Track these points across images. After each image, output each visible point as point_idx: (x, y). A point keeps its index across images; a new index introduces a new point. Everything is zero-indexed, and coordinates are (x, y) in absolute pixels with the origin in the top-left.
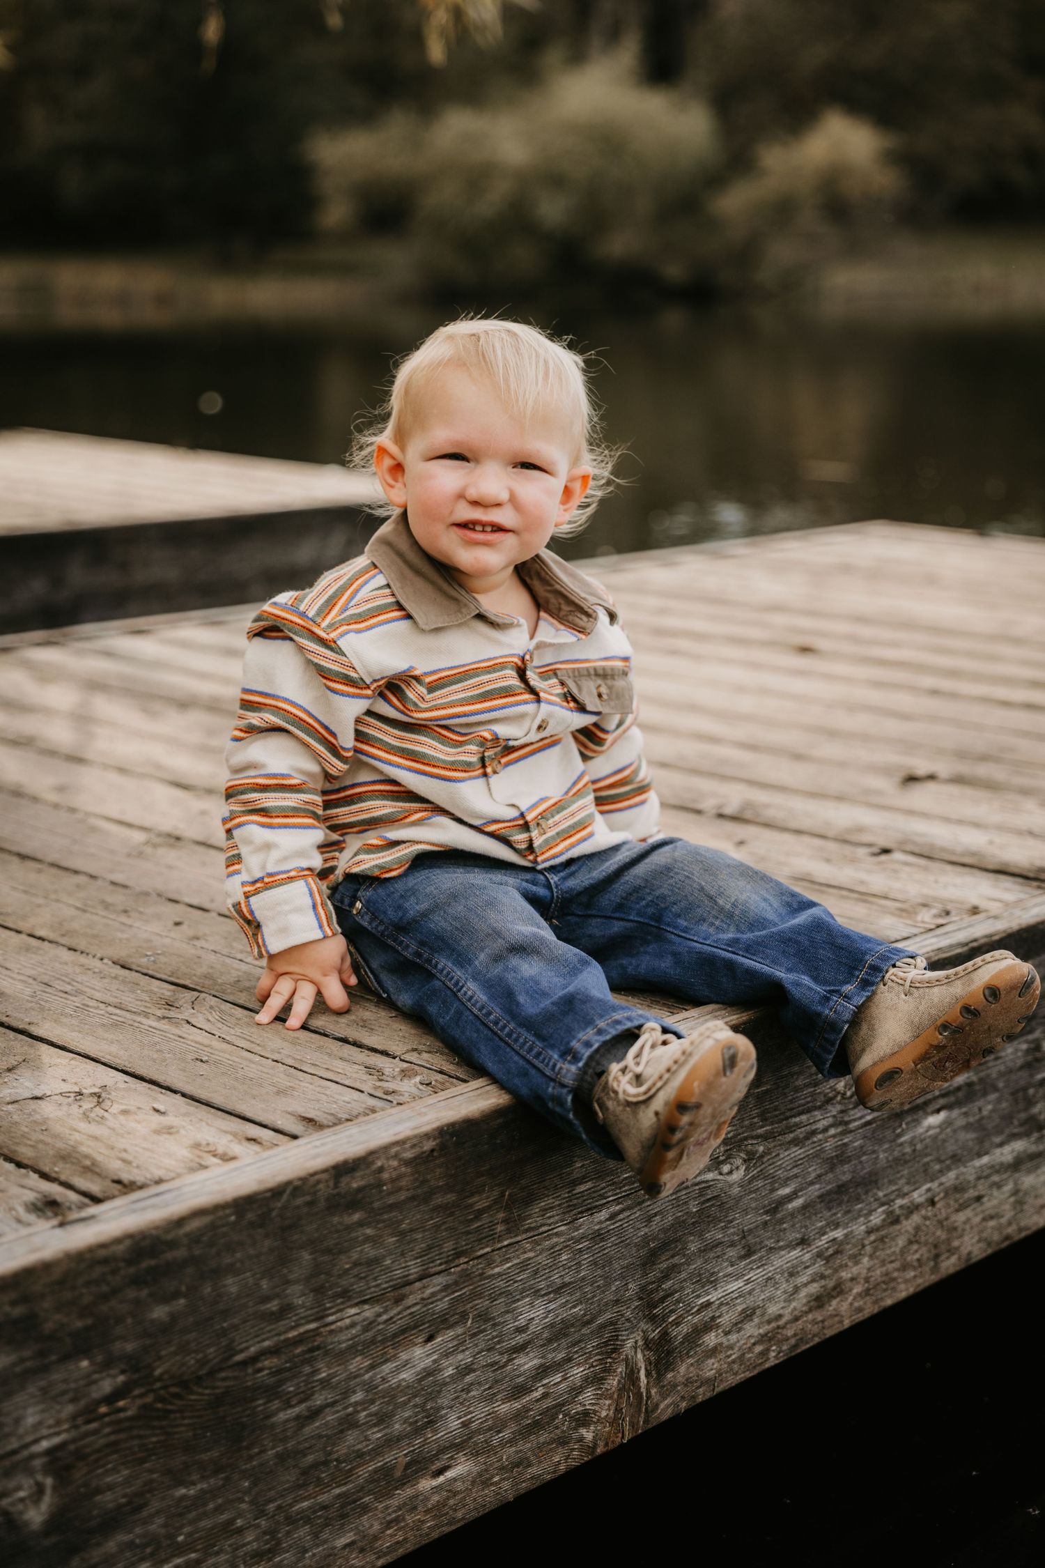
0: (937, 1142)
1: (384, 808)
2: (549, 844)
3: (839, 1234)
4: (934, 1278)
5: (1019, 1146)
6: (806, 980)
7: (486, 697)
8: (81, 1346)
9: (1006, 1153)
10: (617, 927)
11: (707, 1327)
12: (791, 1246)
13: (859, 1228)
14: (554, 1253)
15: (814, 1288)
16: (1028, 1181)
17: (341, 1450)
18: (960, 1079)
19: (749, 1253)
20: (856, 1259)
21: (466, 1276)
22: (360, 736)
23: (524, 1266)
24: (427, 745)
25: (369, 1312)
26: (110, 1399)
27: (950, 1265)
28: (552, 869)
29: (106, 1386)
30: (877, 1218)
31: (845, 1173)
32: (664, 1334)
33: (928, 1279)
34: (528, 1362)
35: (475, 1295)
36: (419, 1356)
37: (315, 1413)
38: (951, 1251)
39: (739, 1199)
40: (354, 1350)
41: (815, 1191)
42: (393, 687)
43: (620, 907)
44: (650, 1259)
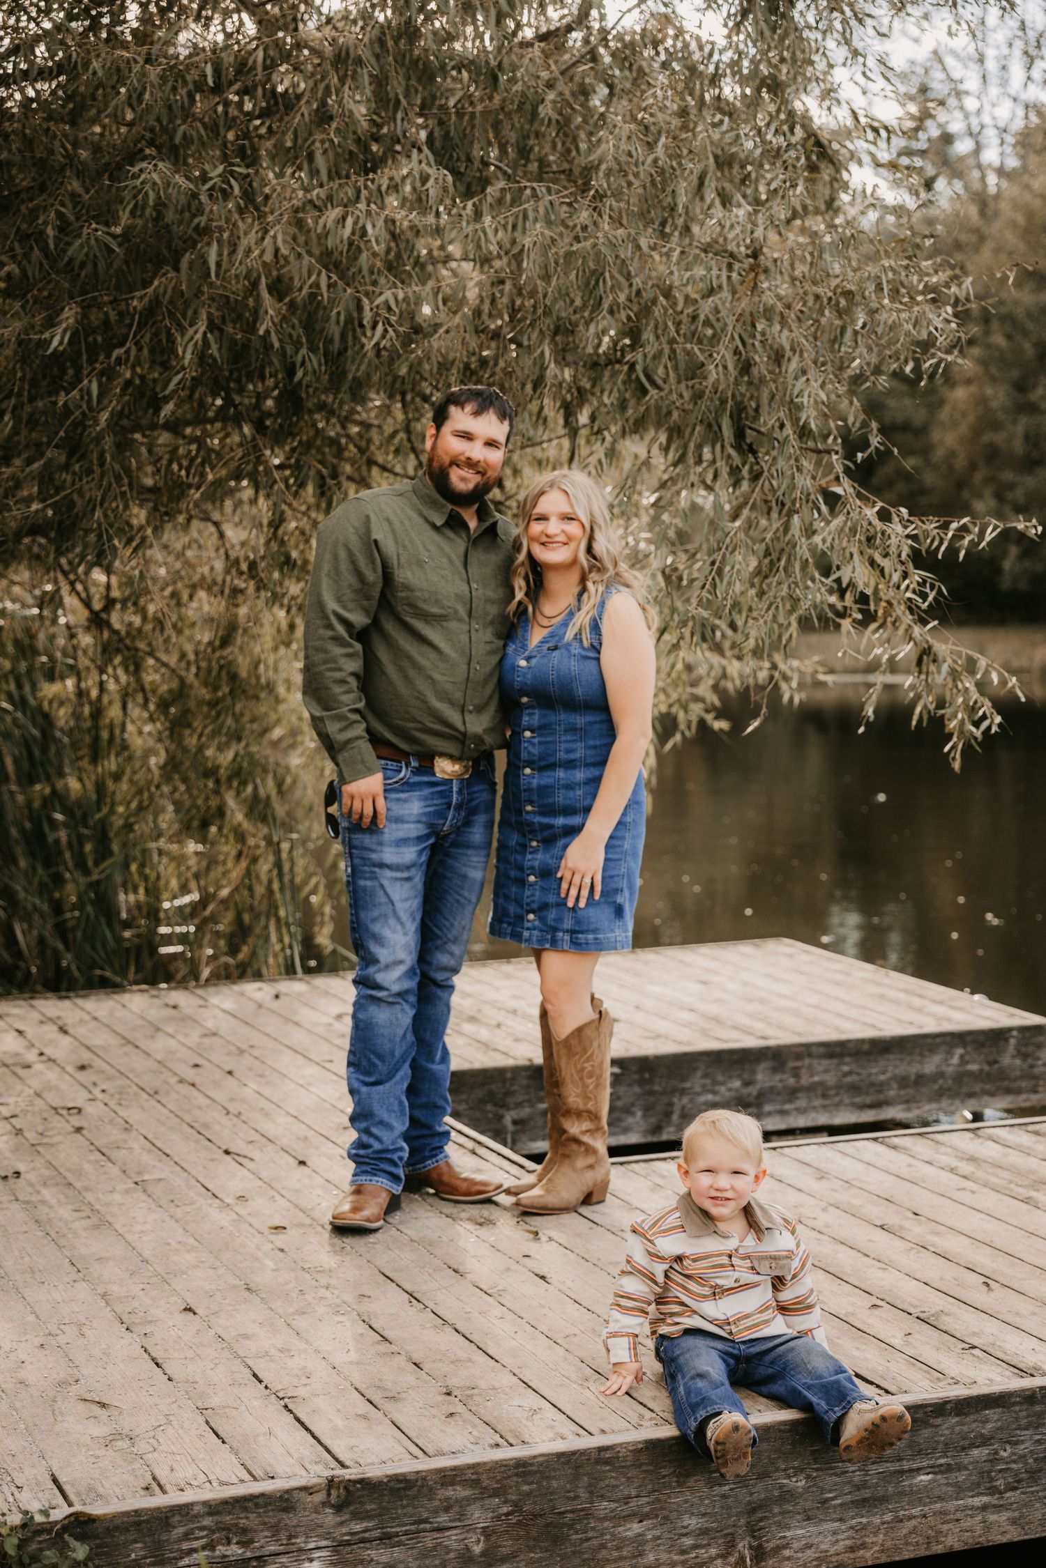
0: (926, 1488)
1: (676, 1308)
2: (740, 1332)
3: (864, 1520)
4: (927, 1553)
5: (985, 1499)
6: (823, 1403)
7: (714, 1267)
8: (496, 1494)
9: (978, 1501)
10: (770, 1371)
11: (786, 1546)
12: (833, 1520)
13: (877, 1520)
14: (701, 1499)
15: (849, 1542)
16: (992, 1518)
17: (600, 1556)
18: (942, 1461)
19: (809, 1519)
20: (875, 1534)
21: (658, 1500)
22: (666, 1276)
23: (686, 1501)
24: (692, 1286)
25: (613, 1505)
26: (507, 1514)
27: (938, 1549)
28: (744, 1342)
29: (505, 1510)
30: (888, 1517)
31: (866, 1493)
32: (760, 1545)
33: (922, 1552)
34: (688, 1541)
35: (662, 1509)
36: (635, 1528)
37: (588, 1539)
38: (938, 1543)
39: (801, 1495)
40: (605, 1519)
41: (848, 1498)
42: (679, 1259)
43: (772, 1362)
44: (753, 1511)
